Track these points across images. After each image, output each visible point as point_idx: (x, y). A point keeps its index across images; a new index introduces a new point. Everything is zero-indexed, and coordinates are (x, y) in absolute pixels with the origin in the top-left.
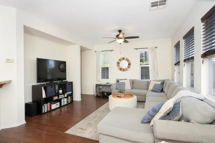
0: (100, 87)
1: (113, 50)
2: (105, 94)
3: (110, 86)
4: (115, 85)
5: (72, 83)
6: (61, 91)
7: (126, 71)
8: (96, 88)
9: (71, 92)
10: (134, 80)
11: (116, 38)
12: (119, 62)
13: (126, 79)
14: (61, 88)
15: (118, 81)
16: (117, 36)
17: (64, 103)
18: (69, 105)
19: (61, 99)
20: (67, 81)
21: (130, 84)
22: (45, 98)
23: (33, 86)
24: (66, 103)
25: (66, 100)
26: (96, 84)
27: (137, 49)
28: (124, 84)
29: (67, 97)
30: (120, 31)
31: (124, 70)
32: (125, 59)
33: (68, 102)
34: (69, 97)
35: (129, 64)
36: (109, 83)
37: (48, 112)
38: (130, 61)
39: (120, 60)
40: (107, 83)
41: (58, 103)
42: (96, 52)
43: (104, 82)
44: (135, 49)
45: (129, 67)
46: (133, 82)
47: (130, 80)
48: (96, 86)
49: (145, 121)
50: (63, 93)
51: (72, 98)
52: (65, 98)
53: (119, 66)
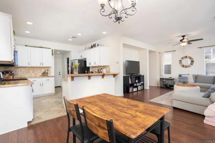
0: (164, 80)
1: (175, 51)
2: (168, 86)
3: (173, 79)
4: (178, 79)
5: (144, 76)
6: (137, 81)
7: (188, 67)
8: (160, 81)
9: (143, 82)
10: (197, 75)
11: (180, 42)
12: (181, 60)
13: (189, 74)
14: (137, 79)
15: (180, 76)
16: (181, 41)
17: (139, 89)
18: (142, 91)
19: (138, 86)
20: (141, 75)
21: (193, 78)
22: (131, 84)
23: (124, 77)
24: (140, 89)
25: (140, 87)
26: (160, 78)
27: (201, 47)
28: (186, 78)
29: (141, 85)
30: (183, 36)
31: (186, 67)
32: (188, 57)
33: (141, 88)
34: (142, 86)
35: (192, 62)
36: (171, 78)
37: (131, 92)
38: (193, 59)
39: (182, 58)
40: (170, 77)
41: (136, 88)
42: (159, 53)
43: (167, 76)
44: (199, 48)
45: (192, 64)
46: (196, 77)
47: (193, 75)
48: (160, 80)
49: (206, 96)
50: (139, 82)
51: (144, 86)
52: (140, 85)
53: (182, 63)
